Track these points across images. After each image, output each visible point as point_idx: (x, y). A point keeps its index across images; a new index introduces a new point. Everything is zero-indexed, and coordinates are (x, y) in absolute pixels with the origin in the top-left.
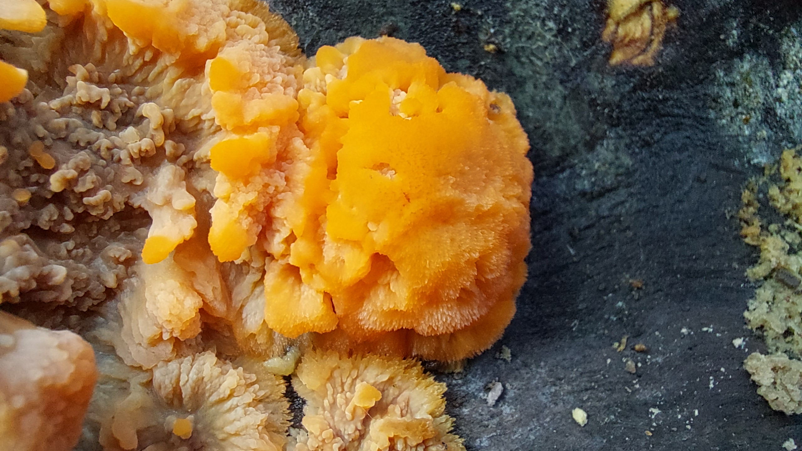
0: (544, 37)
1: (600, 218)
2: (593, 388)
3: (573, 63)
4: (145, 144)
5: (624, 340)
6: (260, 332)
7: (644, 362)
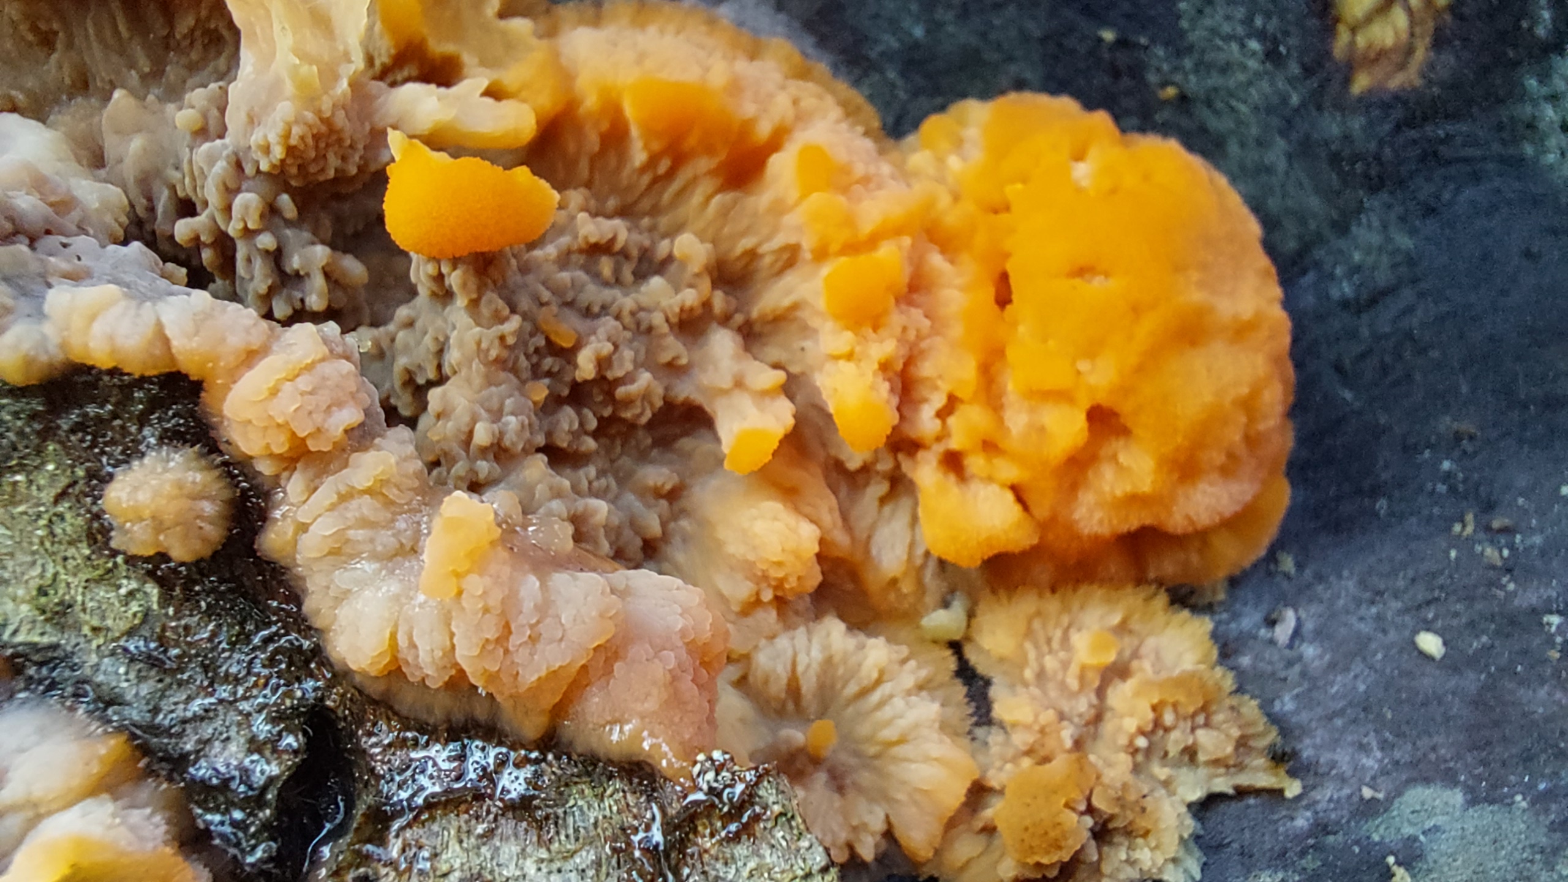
0: (1244, 68)
1: (1378, 338)
2: (1437, 599)
3: (1295, 100)
4: (690, 297)
5: (1470, 517)
6: (905, 574)
7: (1512, 547)
